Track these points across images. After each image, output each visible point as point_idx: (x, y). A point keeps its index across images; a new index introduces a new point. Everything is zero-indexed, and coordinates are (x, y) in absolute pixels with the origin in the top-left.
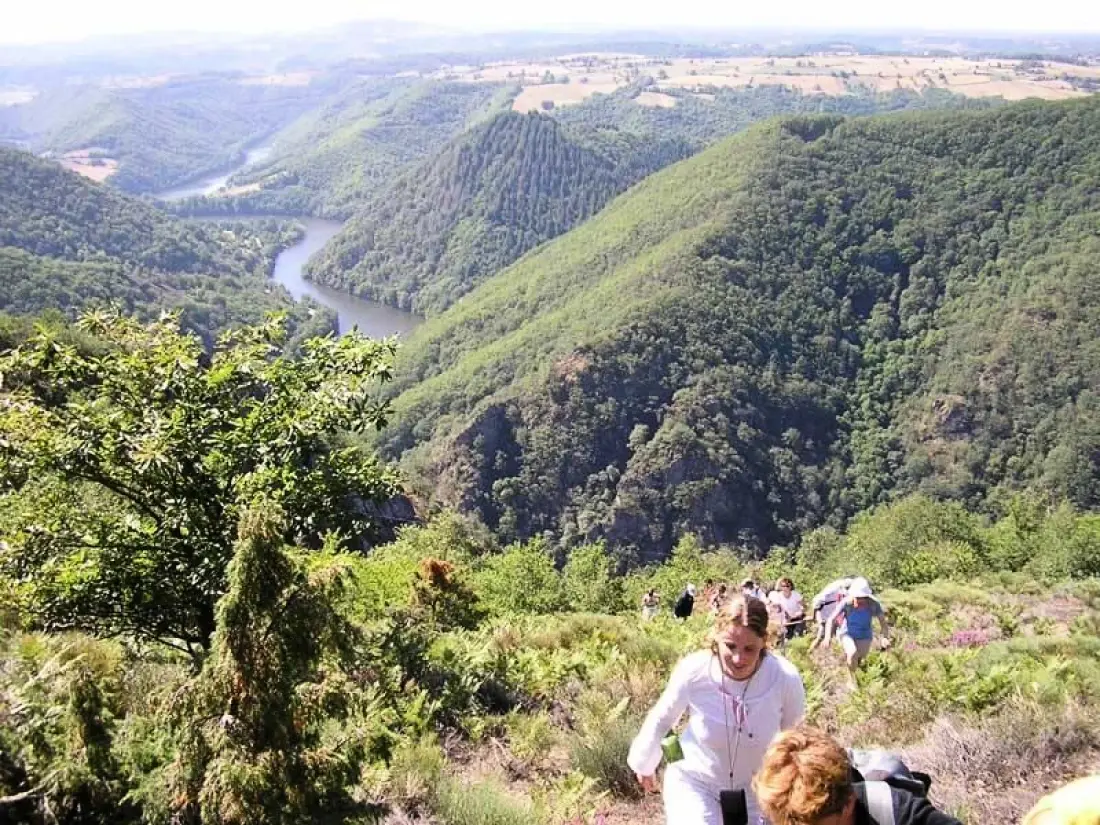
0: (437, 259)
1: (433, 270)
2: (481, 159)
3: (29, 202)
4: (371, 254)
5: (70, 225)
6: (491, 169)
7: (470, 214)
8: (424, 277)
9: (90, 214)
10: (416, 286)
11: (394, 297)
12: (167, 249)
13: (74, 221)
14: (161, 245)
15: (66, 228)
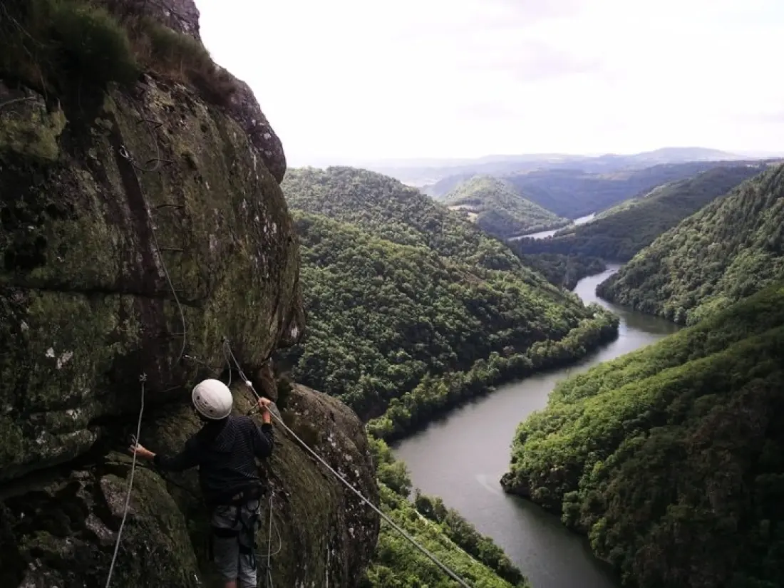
0: (714, 283)
1: (709, 291)
2: (764, 200)
3: (389, 211)
4: (656, 277)
5: (417, 232)
6: (773, 209)
7: (749, 244)
8: (700, 298)
9: (432, 225)
10: (692, 303)
11: (672, 311)
12: (486, 256)
13: (419, 229)
14: (482, 253)
15: (412, 233)
